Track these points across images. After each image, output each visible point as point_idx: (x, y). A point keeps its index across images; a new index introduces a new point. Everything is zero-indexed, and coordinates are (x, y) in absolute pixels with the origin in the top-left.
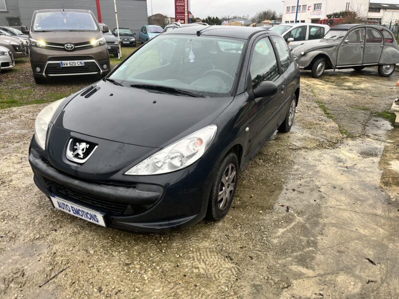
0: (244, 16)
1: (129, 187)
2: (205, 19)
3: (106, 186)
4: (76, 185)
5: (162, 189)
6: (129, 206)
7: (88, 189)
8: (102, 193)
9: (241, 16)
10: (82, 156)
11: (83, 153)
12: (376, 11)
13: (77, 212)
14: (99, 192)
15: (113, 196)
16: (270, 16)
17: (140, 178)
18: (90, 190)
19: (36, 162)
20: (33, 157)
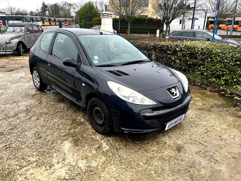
13: (176, 122)
19: (155, 113)
20: (149, 113)
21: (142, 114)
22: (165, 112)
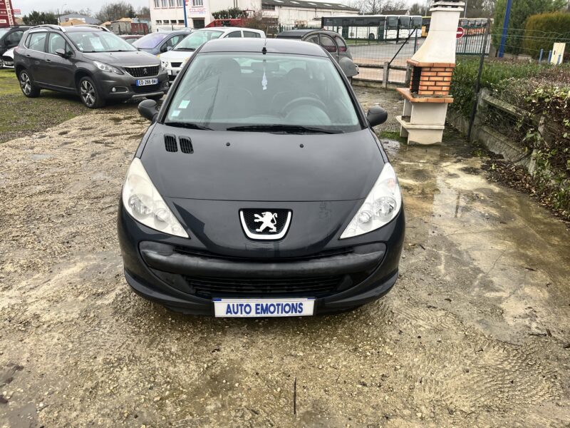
0: (82, 11)
1: (345, 254)
2: (28, 16)
3: (317, 260)
4: (274, 271)
5: (384, 246)
6: (347, 278)
7: (296, 271)
8: (319, 269)
9: (78, 10)
10: (275, 229)
11: (275, 225)
12: (270, 9)
13: (267, 309)
14: (313, 270)
15: (333, 269)
16: (124, 11)
17: (353, 240)
18: (299, 271)
19: (176, 258)
20: (160, 253)
21: (144, 248)
22: (202, 265)
